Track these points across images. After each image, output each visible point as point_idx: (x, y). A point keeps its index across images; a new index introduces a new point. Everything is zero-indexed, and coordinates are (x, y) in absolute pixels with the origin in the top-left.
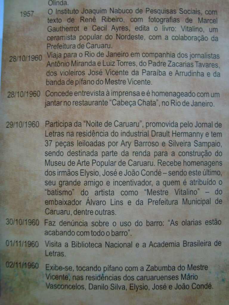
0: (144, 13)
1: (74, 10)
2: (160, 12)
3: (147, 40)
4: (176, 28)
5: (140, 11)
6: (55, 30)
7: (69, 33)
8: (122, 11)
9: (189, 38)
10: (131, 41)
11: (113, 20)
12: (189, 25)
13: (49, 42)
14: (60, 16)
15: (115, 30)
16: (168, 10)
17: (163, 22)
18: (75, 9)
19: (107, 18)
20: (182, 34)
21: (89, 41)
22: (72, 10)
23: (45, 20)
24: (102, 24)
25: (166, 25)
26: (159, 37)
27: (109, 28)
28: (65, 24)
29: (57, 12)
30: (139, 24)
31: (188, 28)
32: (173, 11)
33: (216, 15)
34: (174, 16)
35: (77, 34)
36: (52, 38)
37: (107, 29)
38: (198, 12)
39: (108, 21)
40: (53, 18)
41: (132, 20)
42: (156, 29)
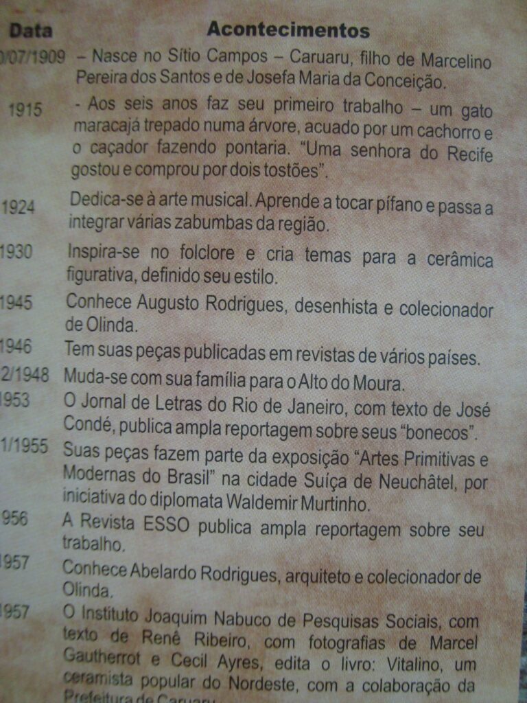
0: (299, 625)
1: (127, 612)
2: (339, 623)
3: (304, 692)
4: (374, 662)
5: (289, 621)
6: (82, 657)
7: (116, 669)
8: (244, 620)
9: (406, 687)
10: (264, 694)
11: (221, 641)
12: (408, 655)
13: (70, 686)
14: (94, 625)
15: (227, 666)
16: (360, 619)
17: (345, 648)
18: (130, 610)
19: (208, 638)
20: (388, 677)
21: (165, 690)
22: (123, 612)
23: (58, 631)
24: (196, 651)
25: (352, 655)
26: (331, 685)
27: (213, 662)
28: (105, 645)
29: (86, 612)
30: (286, 654)
31: (403, 661)
32: (371, 622)
33: (475, 629)
34: (371, 633)
35: (136, 673)
36: (75, 678)
37: (207, 664)
38: (431, 623)
39: (210, 642)
40: (76, 628)
41: (269, 643)
42: (326, 665)
